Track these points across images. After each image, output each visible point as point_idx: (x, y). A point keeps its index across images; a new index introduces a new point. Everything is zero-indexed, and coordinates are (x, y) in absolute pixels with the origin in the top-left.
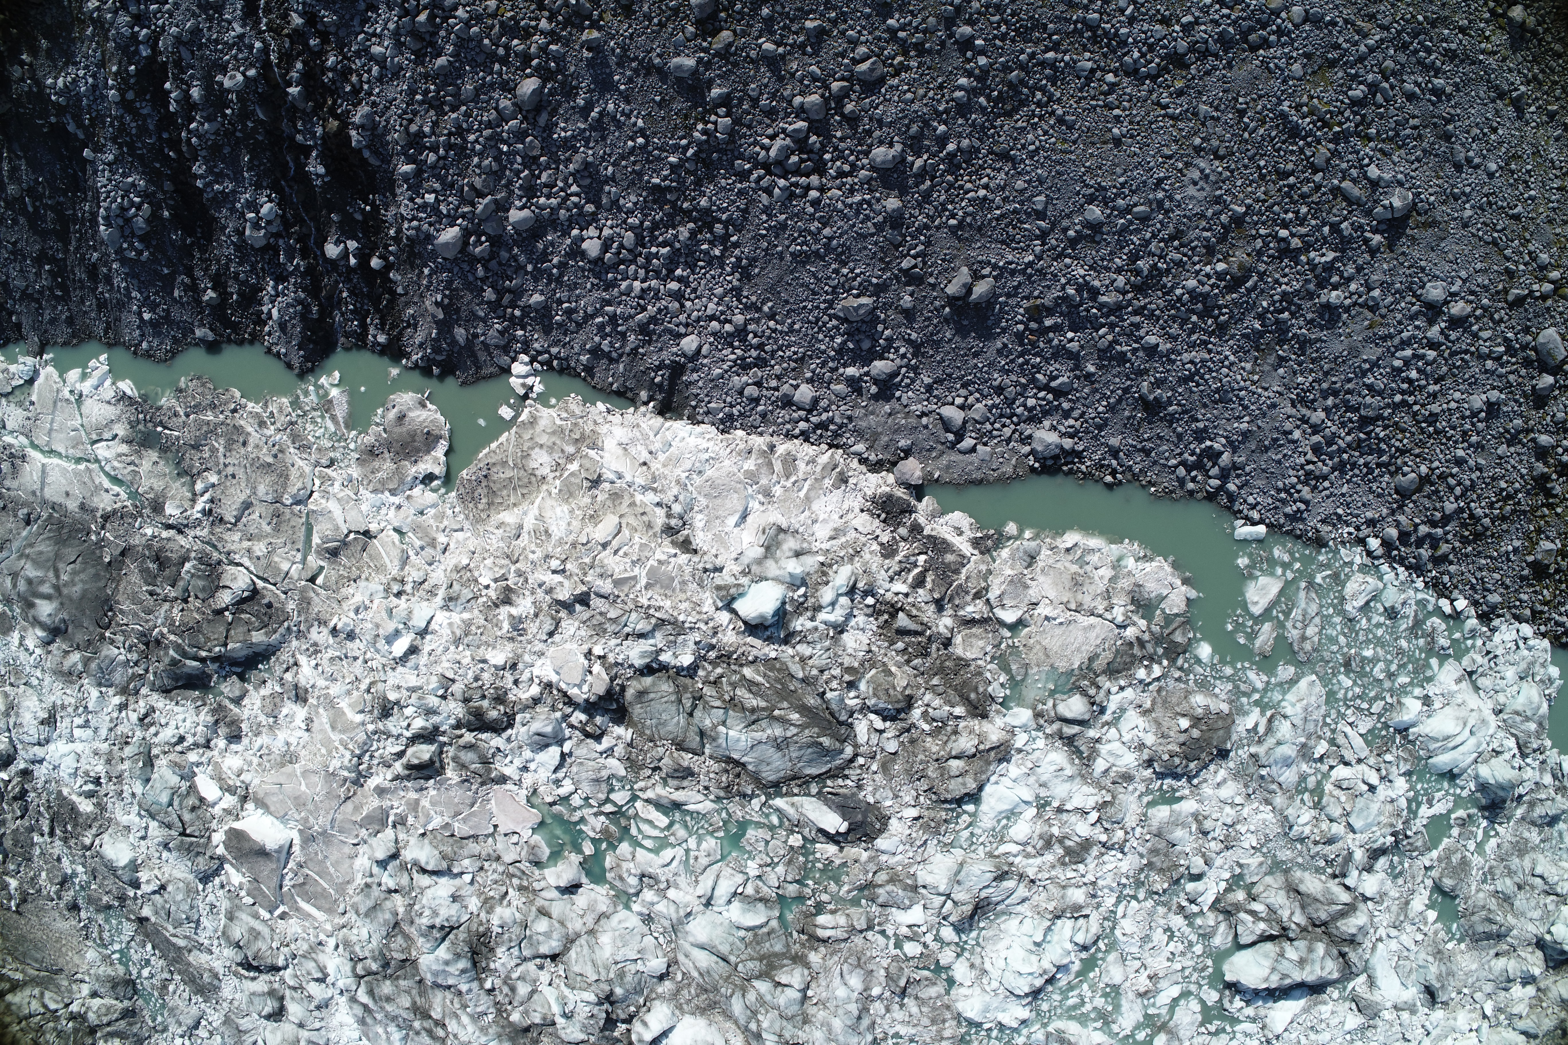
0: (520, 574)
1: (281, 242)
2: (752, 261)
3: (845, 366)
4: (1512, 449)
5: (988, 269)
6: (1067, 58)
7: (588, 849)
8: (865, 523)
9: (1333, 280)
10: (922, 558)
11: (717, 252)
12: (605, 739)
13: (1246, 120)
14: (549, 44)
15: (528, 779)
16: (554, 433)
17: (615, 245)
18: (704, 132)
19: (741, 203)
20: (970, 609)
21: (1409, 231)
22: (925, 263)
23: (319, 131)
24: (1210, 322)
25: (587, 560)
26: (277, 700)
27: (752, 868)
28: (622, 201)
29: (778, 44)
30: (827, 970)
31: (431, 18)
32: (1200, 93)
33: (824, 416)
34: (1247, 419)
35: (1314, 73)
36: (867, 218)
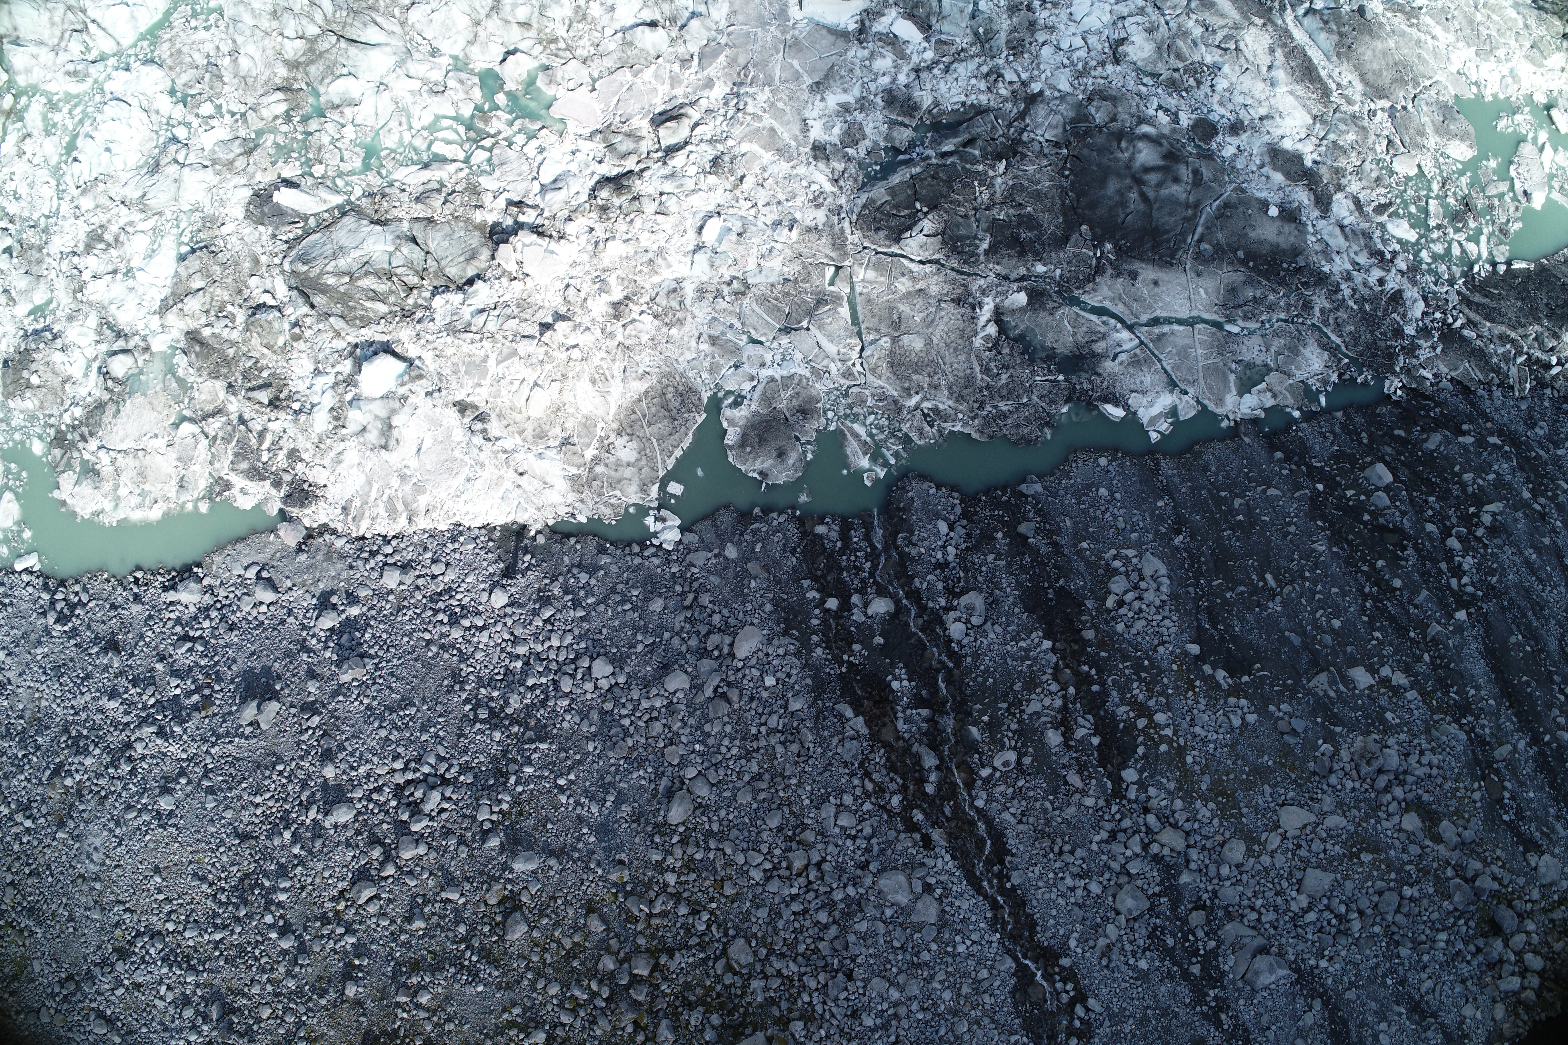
0: (611, 335)
2: (450, 691)
3: (362, 615)
5: (247, 732)
6: (207, 937)
7: (501, 99)
8: (317, 476)
11: (483, 691)
12: (503, 205)
13: (66, 914)
14: (664, 861)
15: (568, 144)
16: (619, 481)
17: (579, 676)
18: (500, 802)
19: (464, 742)
20: (218, 425)
22: (300, 725)
24: (74, 734)
25: (548, 367)
26: (848, 140)
27: (349, 132)
28: (577, 719)
29: (448, 900)
30: (268, 65)
33: (372, 563)
34: (39, 658)
36: (352, 754)
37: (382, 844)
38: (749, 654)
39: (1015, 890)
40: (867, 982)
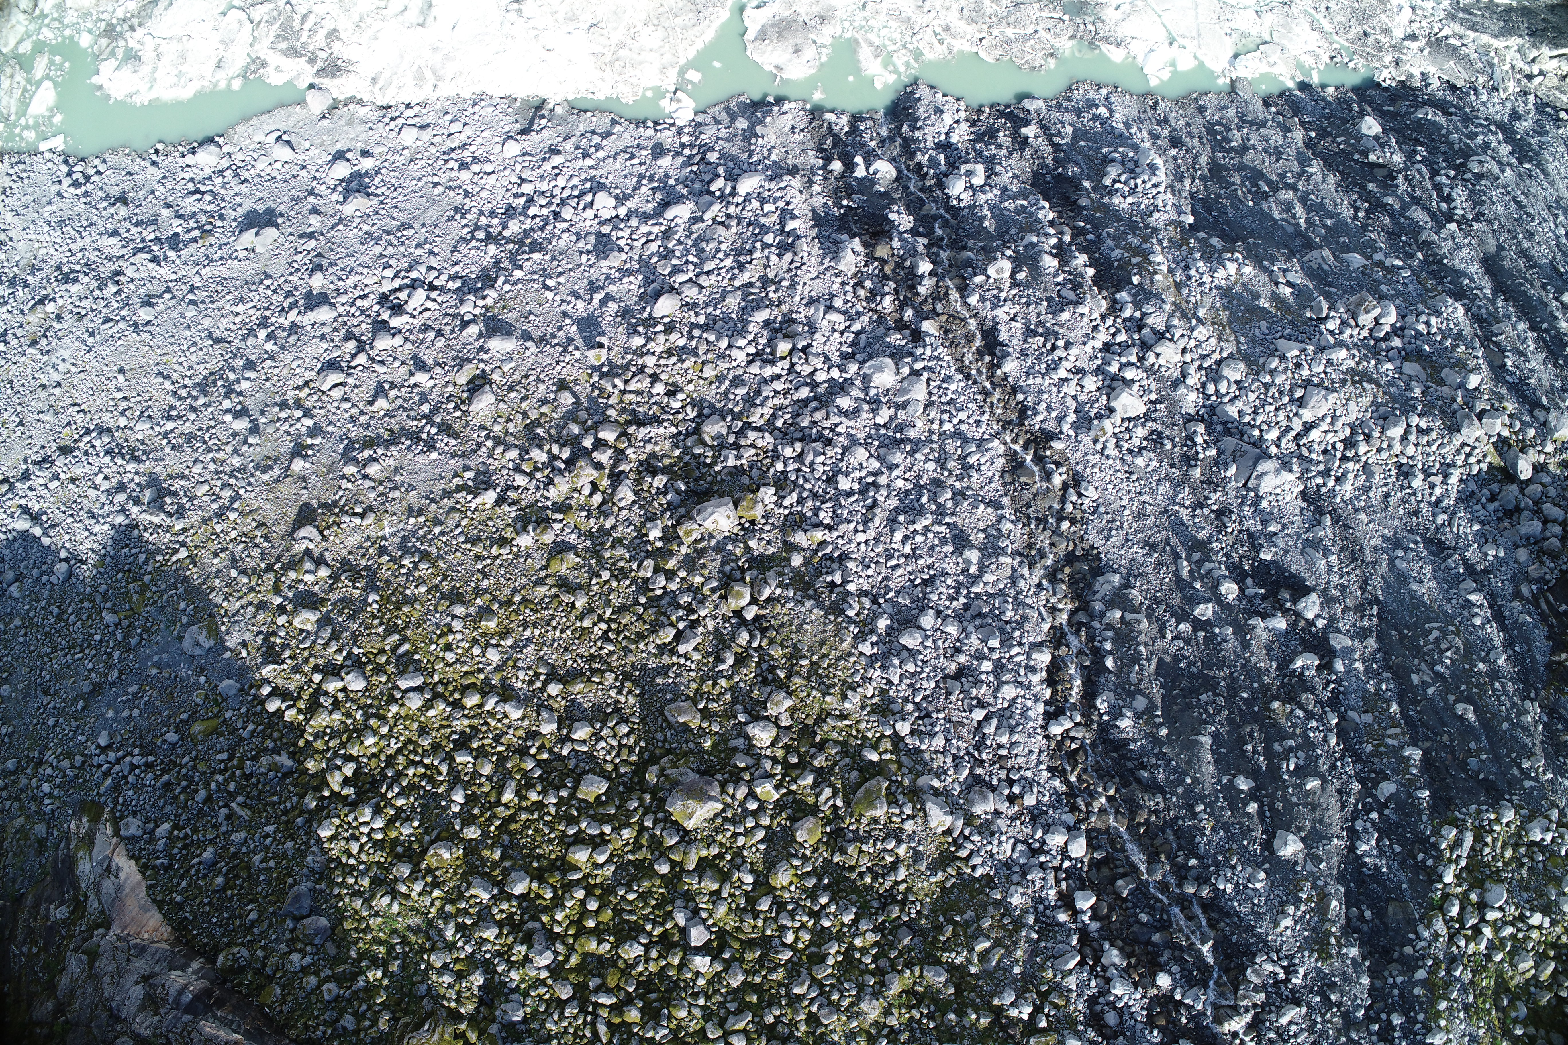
1: (944, 169)
2: (451, 219)
3: (374, 167)
5: (240, 256)
6: (157, 429)
8: (352, 53)
10: (305, 37)
11: (483, 219)
14: (644, 346)
16: (641, 63)
17: (581, 206)
18: (486, 298)
19: (457, 257)
20: (265, 10)
22: (296, 249)
23: (896, 243)
28: (574, 238)
29: (416, 385)
31: (775, 351)
32: (51, 431)
36: (342, 269)
37: (359, 341)
38: (750, 190)
39: (1005, 377)
40: (845, 449)
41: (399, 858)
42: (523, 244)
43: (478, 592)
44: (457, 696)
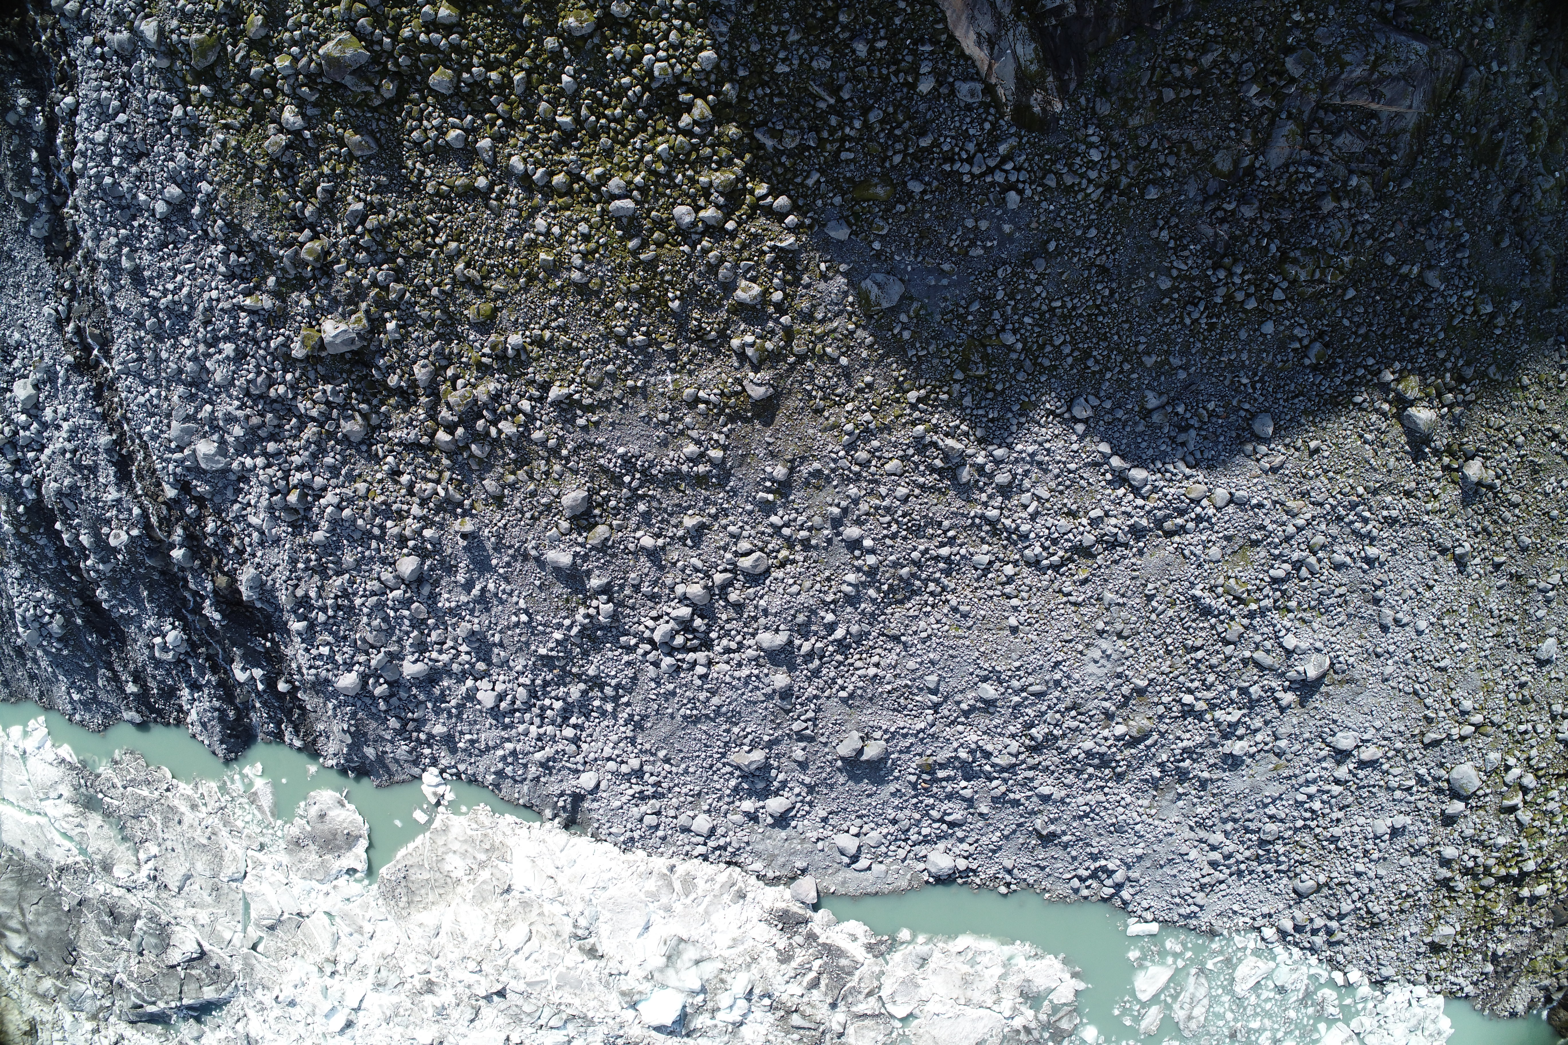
0: (440, 969)
1: (190, 662)
2: (644, 718)
3: (740, 800)
4: (1415, 859)
5: (880, 733)
6: (963, 551)
8: (765, 933)
9: (1238, 733)
10: (817, 964)
11: (609, 708)
13: (1154, 603)
14: (423, 528)
16: (465, 841)
17: (509, 697)
18: (587, 616)
19: (630, 672)
20: (863, 1006)
21: (1323, 689)
22: (815, 725)
23: (209, 586)
24: (1107, 771)
25: (501, 962)
28: (511, 663)
29: (657, 537)
31: (303, 496)
32: (1106, 580)
33: (722, 842)
34: (1142, 845)
35: (1234, 552)
36: (756, 689)
37: (728, 603)
38: (347, 674)
39: (111, 431)
40: (232, 383)
41: (626, 23)
42: (563, 669)
43: (561, 292)
44: (576, 186)
